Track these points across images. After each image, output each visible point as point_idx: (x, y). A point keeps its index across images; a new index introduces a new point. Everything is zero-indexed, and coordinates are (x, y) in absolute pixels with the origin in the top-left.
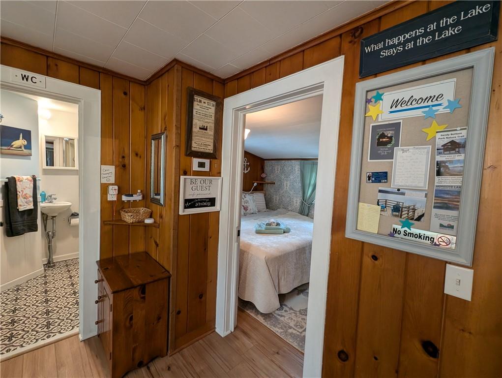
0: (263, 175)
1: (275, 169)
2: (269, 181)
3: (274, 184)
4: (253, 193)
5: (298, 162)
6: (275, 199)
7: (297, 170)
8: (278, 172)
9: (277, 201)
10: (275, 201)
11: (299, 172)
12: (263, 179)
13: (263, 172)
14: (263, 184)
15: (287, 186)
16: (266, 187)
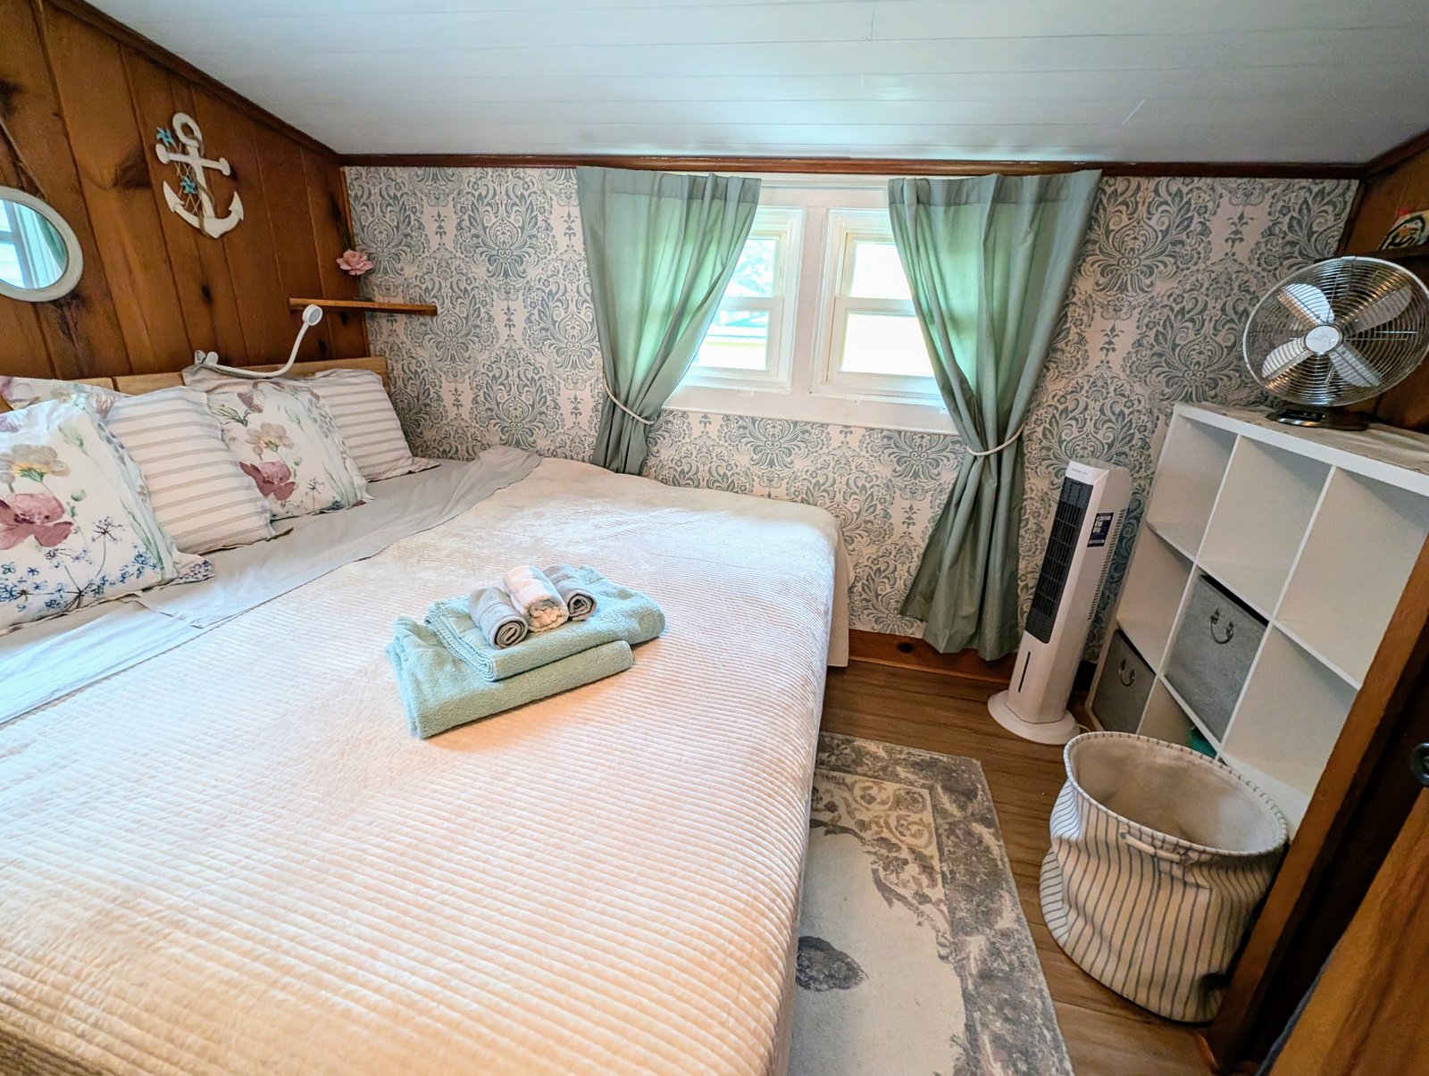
0: (353, 262)
1: (421, 227)
2: (398, 300)
3: (434, 312)
4: (304, 375)
5: (562, 182)
6: (448, 400)
7: (559, 228)
8: (448, 240)
9: (465, 412)
10: (452, 412)
11: (578, 242)
12: (353, 284)
13: (347, 241)
14: (360, 314)
15: (510, 324)
16: (383, 333)
